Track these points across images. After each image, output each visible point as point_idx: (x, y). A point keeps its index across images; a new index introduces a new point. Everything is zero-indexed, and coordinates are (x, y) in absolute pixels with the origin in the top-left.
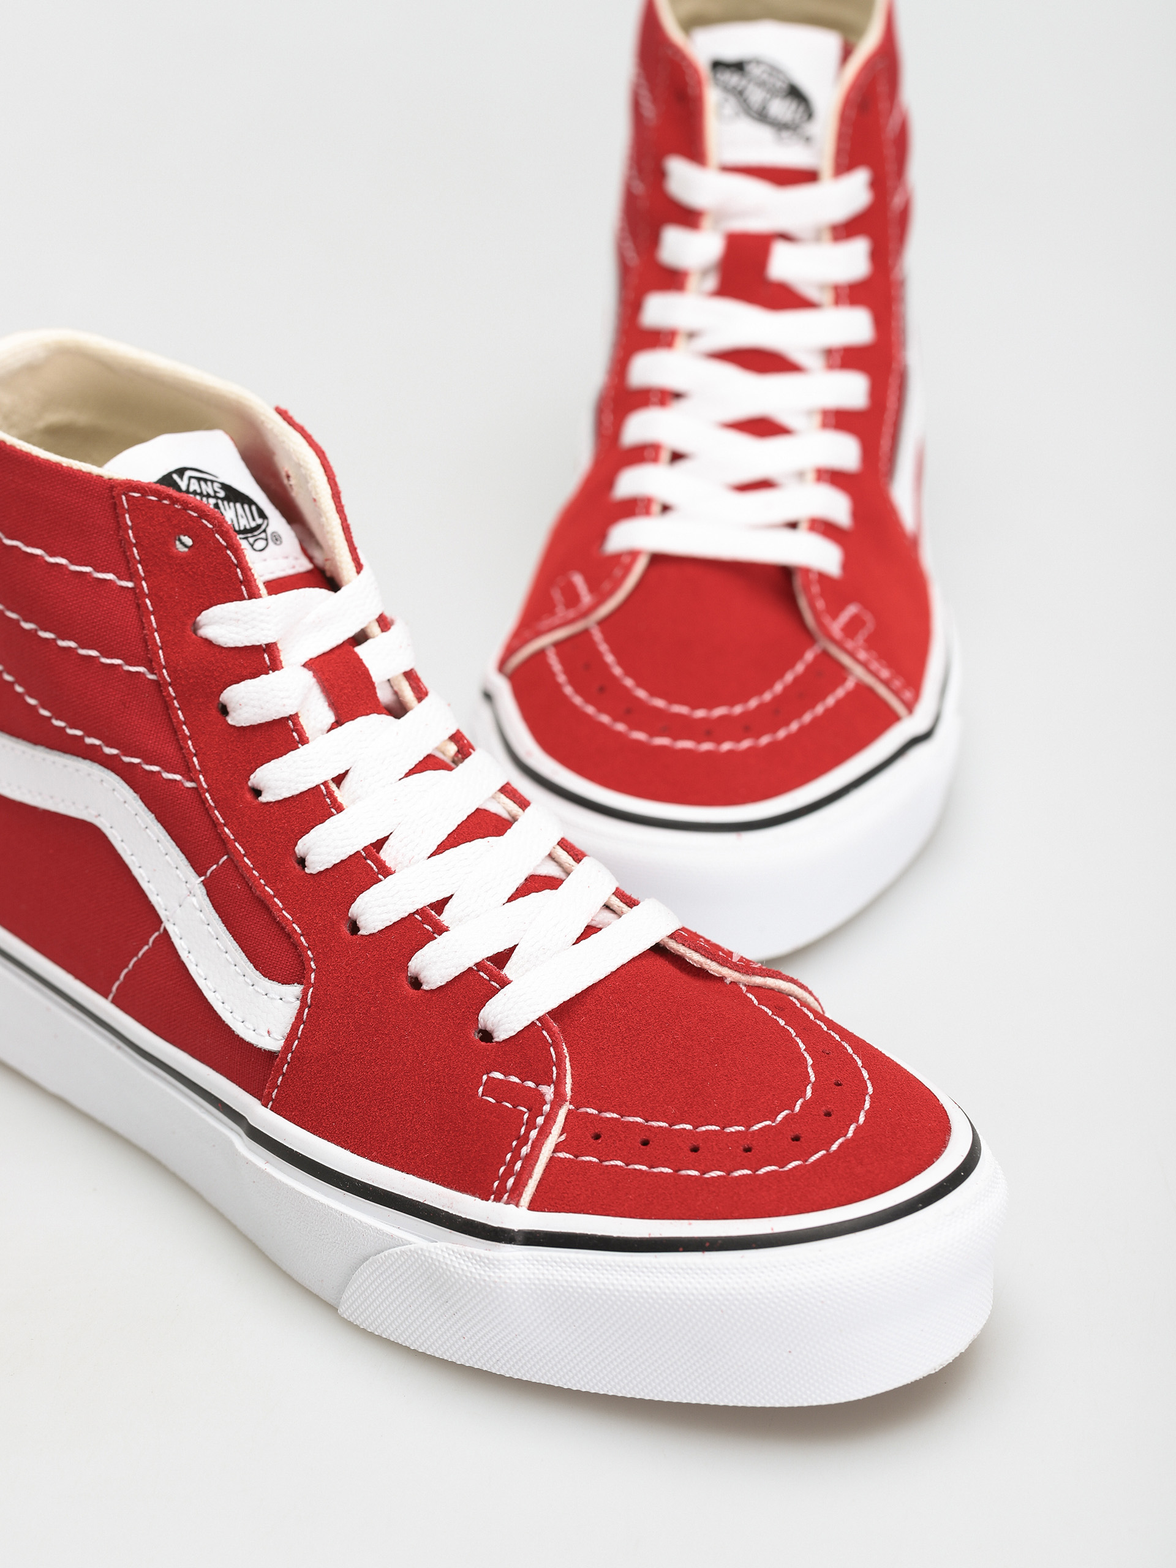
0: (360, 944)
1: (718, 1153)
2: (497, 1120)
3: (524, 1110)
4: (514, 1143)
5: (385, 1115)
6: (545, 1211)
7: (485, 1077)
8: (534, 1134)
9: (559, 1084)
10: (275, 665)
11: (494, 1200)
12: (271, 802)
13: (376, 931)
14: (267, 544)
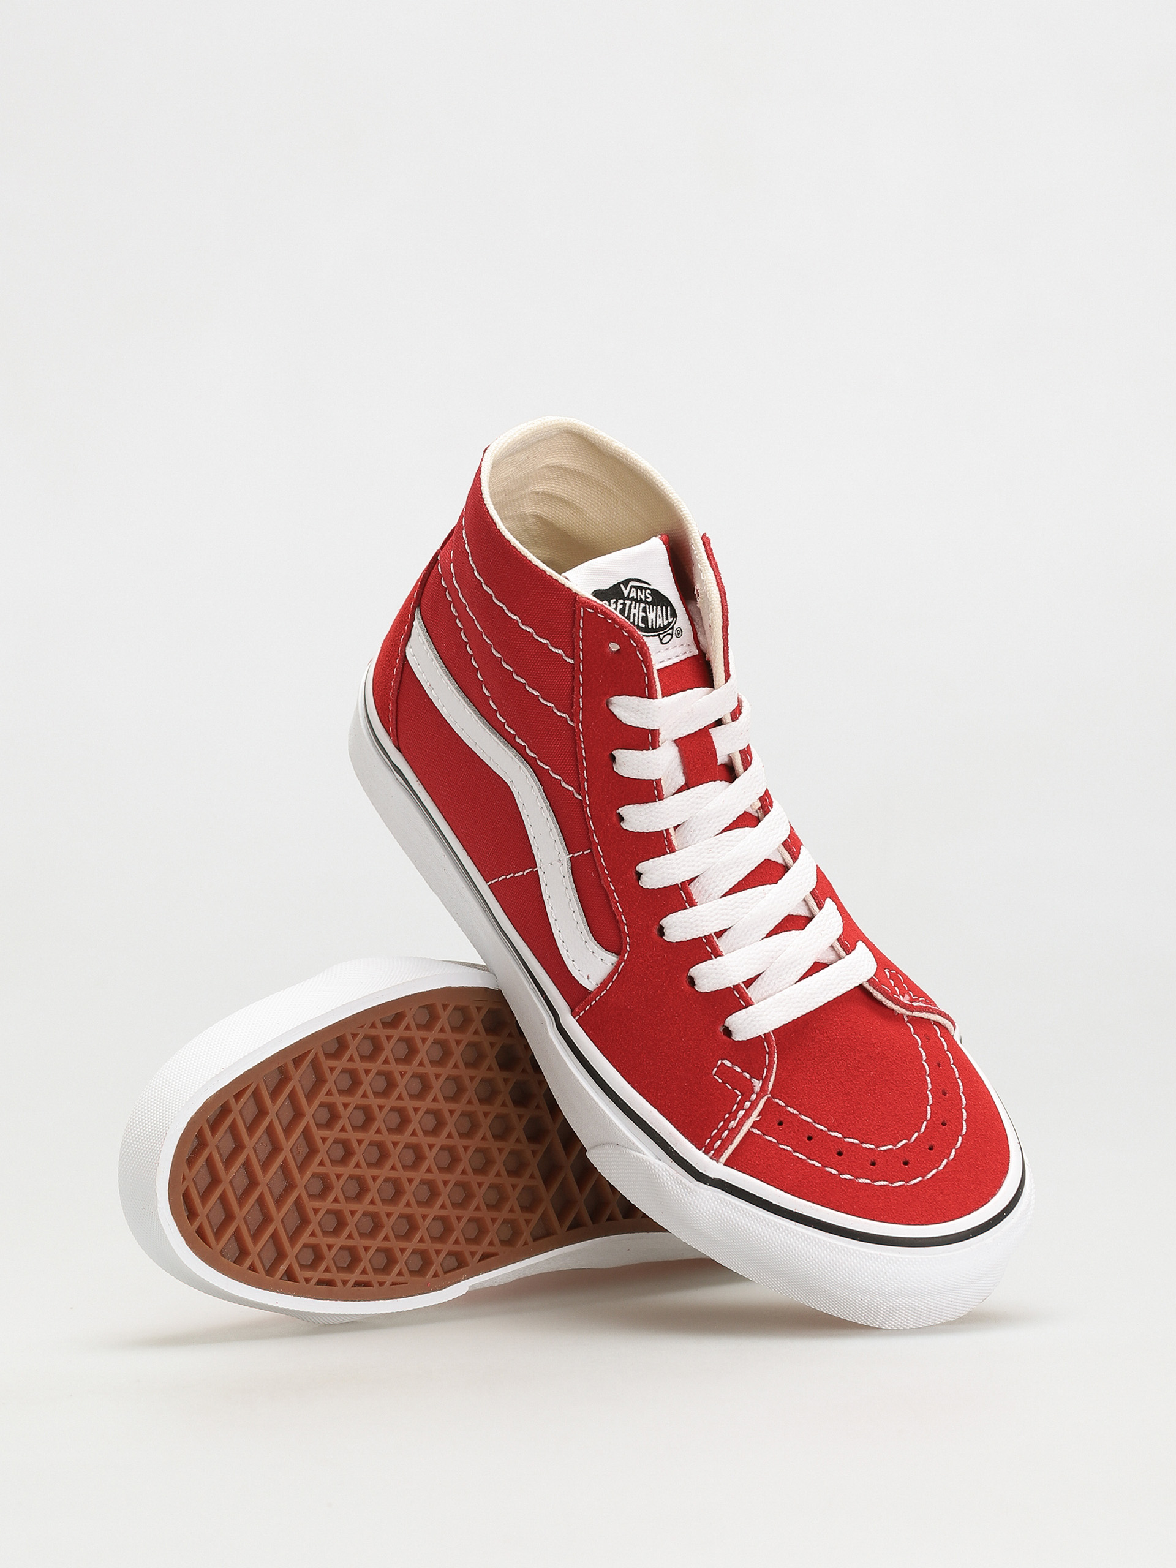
0: (662, 946)
1: (854, 1162)
2: (720, 1096)
3: (739, 1093)
4: (727, 1115)
5: (649, 1063)
6: (734, 1169)
7: (720, 1062)
8: (741, 1113)
9: (765, 1081)
10: (654, 745)
11: (704, 1152)
12: (629, 831)
13: (675, 942)
14: (671, 639)
